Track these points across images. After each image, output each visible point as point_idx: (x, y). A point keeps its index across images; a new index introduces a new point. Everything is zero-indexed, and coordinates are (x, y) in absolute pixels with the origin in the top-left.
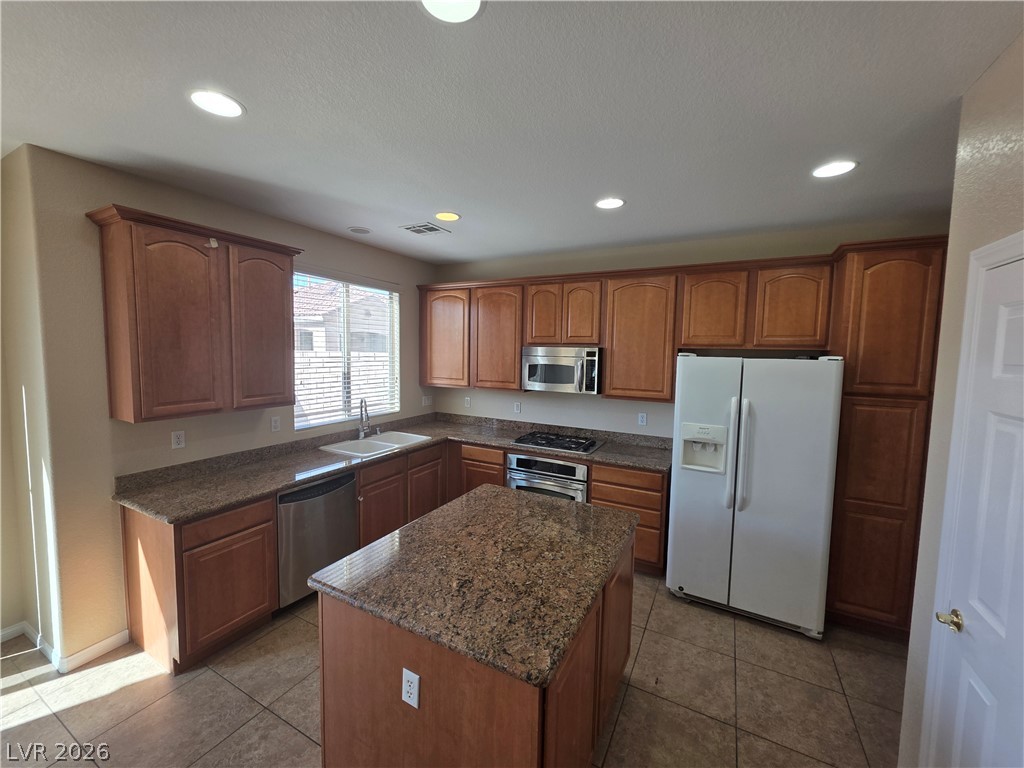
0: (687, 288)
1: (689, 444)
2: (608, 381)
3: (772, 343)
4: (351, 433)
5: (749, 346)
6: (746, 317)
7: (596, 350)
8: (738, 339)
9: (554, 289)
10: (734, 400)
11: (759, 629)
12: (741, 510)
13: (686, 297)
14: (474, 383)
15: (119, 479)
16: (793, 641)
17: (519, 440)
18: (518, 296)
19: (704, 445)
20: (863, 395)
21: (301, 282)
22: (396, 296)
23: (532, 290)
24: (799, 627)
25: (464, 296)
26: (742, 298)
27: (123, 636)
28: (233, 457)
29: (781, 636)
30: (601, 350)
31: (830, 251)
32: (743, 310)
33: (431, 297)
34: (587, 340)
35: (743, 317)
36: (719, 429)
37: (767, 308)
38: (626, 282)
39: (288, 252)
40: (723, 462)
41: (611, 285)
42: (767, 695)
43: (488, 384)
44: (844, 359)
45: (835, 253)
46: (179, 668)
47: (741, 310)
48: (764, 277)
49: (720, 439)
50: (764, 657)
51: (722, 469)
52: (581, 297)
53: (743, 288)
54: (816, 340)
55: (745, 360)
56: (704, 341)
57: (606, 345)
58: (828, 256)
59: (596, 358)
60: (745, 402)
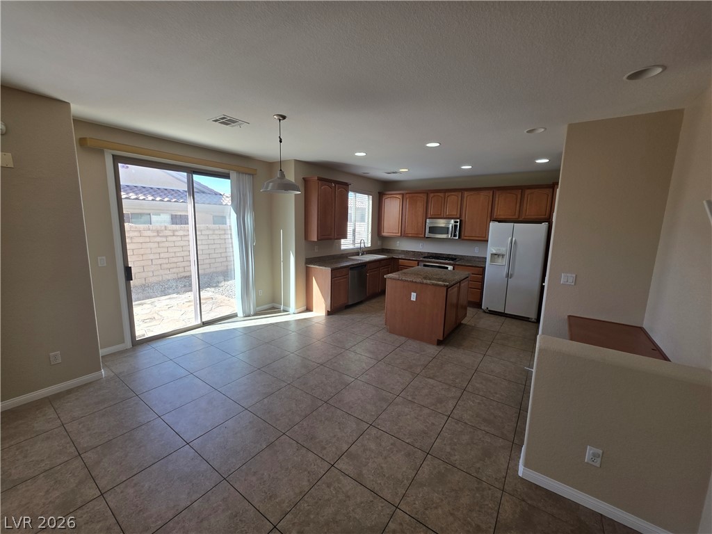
0: (497, 196)
1: (493, 255)
2: (463, 233)
4: (357, 252)
5: (521, 219)
6: (520, 208)
7: (458, 220)
8: (516, 216)
9: (442, 195)
10: (510, 238)
11: (514, 320)
12: (510, 278)
13: (497, 199)
14: (404, 235)
15: (306, 259)
17: (424, 257)
18: (425, 198)
19: (498, 255)
21: (351, 195)
22: (371, 197)
23: (432, 195)
24: (529, 318)
25: (400, 197)
26: (519, 200)
27: (304, 308)
28: (328, 256)
30: (460, 221)
31: (552, 183)
33: (385, 197)
34: (455, 217)
36: (504, 250)
37: (528, 204)
38: (472, 193)
39: (346, 185)
40: (503, 262)
41: (466, 194)
43: (410, 235)
46: (329, 313)
47: (518, 205)
48: (528, 192)
49: (504, 253)
50: (514, 324)
52: (453, 198)
53: (519, 196)
54: (546, 217)
55: (515, 224)
56: (502, 217)
57: (463, 219)
58: (551, 185)
59: (458, 224)
60: (514, 239)
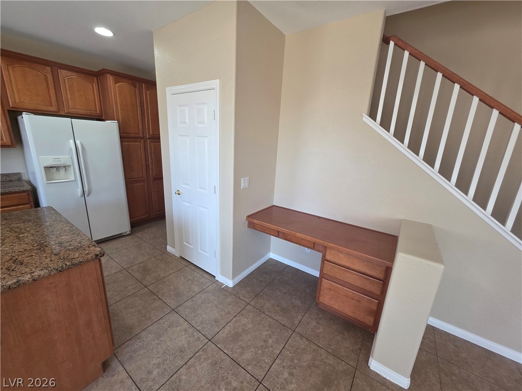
1: (48, 169)
3: (75, 112)
6: (56, 96)
8: (55, 108)
10: (72, 141)
11: (108, 243)
12: (88, 196)
16: (123, 239)
19: (57, 168)
20: (132, 138)
24: (122, 234)
26: (51, 83)
29: (117, 240)
31: (96, 70)
32: (54, 91)
35: (55, 95)
37: (68, 92)
40: (73, 175)
42: (126, 256)
44: (119, 122)
45: (98, 72)
47: (52, 91)
48: (62, 74)
49: (68, 163)
50: (117, 248)
51: (73, 178)
53: (50, 77)
54: (97, 113)
58: (94, 72)
60: (78, 142)
